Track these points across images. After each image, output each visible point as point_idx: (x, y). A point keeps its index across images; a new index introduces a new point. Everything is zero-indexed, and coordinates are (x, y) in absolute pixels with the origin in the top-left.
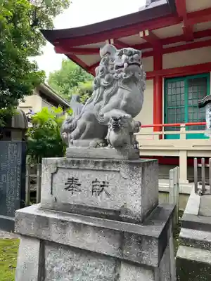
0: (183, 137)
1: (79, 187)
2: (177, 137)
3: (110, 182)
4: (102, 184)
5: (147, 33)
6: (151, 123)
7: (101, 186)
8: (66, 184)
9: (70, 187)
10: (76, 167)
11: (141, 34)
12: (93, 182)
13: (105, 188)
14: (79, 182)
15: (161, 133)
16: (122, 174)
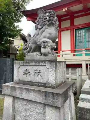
0: (84, 55)
1: (29, 74)
2: (81, 55)
3: (42, 71)
4: (39, 71)
5: (66, 9)
6: (70, 49)
7: (39, 72)
8: (24, 72)
9: (25, 73)
10: (28, 65)
11: (64, 10)
12: (35, 71)
13: (40, 73)
14: (29, 71)
15: (74, 53)
16: (47, 67)
